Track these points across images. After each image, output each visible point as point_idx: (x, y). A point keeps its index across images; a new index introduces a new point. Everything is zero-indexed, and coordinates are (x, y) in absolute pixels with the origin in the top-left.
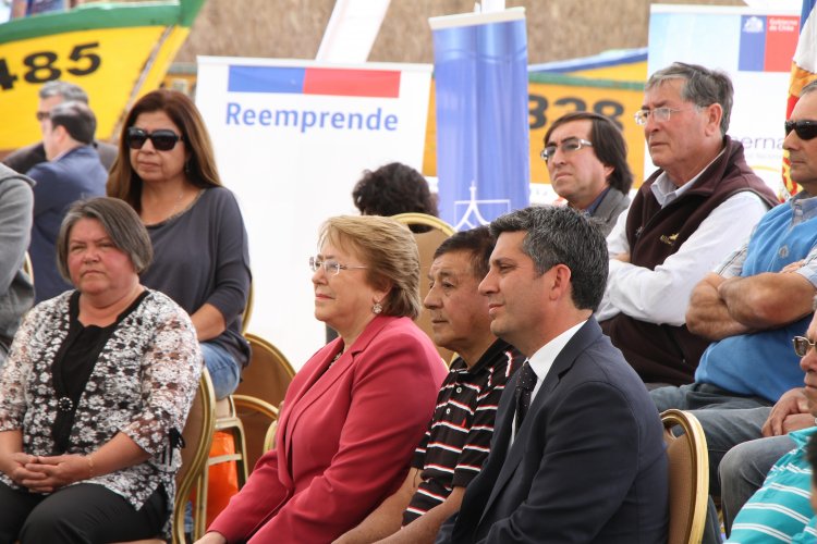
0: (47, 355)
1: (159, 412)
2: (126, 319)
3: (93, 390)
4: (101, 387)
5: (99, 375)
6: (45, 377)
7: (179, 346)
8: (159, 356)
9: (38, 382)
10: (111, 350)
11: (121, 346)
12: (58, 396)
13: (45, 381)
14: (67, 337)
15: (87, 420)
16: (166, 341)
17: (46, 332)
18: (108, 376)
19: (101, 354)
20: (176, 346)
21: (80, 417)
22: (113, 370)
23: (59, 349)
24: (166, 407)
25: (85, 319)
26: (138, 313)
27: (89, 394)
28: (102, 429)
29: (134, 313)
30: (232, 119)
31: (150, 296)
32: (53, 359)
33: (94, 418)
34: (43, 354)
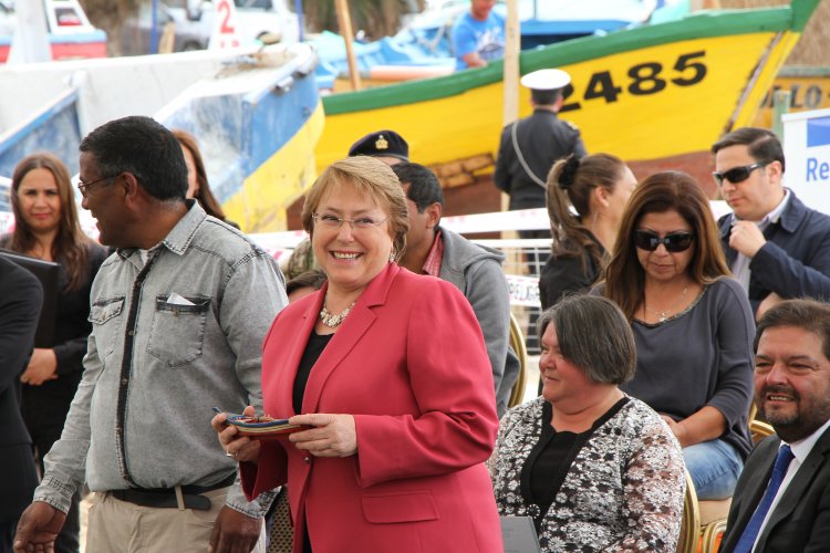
0: (517, 462)
1: (653, 541)
2: (603, 427)
3: (563, 501)
4: (572, 500)
5: (571, 487)
6: (514, 485)
7: (669, 464)
8: (650, 473)
9: (506, 490)
10: (584, 460)
11: (595, 457)
12: (526, 504)
13: (513, 489)
14: (539, 442)
15: (555, 529)
16: (654, 457)
17: (517, 437)
18: (580, 489)
19: (574, 463)
20: (666, 464)
21: (546, 526)
22: (586, 484)
23: (530, 456)
24: (660, 535)
25: (558, 425)
26: (616, 422)
27: (559, 506)
28: (571, 539)
29: (611, 420)
30: (811, 176)
31: (629, 403)
32: (522, 465)
33: (562, 529)
34: (513, 460)
